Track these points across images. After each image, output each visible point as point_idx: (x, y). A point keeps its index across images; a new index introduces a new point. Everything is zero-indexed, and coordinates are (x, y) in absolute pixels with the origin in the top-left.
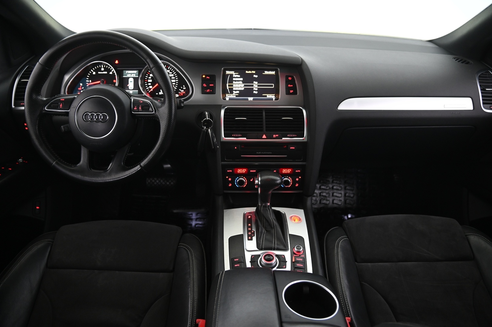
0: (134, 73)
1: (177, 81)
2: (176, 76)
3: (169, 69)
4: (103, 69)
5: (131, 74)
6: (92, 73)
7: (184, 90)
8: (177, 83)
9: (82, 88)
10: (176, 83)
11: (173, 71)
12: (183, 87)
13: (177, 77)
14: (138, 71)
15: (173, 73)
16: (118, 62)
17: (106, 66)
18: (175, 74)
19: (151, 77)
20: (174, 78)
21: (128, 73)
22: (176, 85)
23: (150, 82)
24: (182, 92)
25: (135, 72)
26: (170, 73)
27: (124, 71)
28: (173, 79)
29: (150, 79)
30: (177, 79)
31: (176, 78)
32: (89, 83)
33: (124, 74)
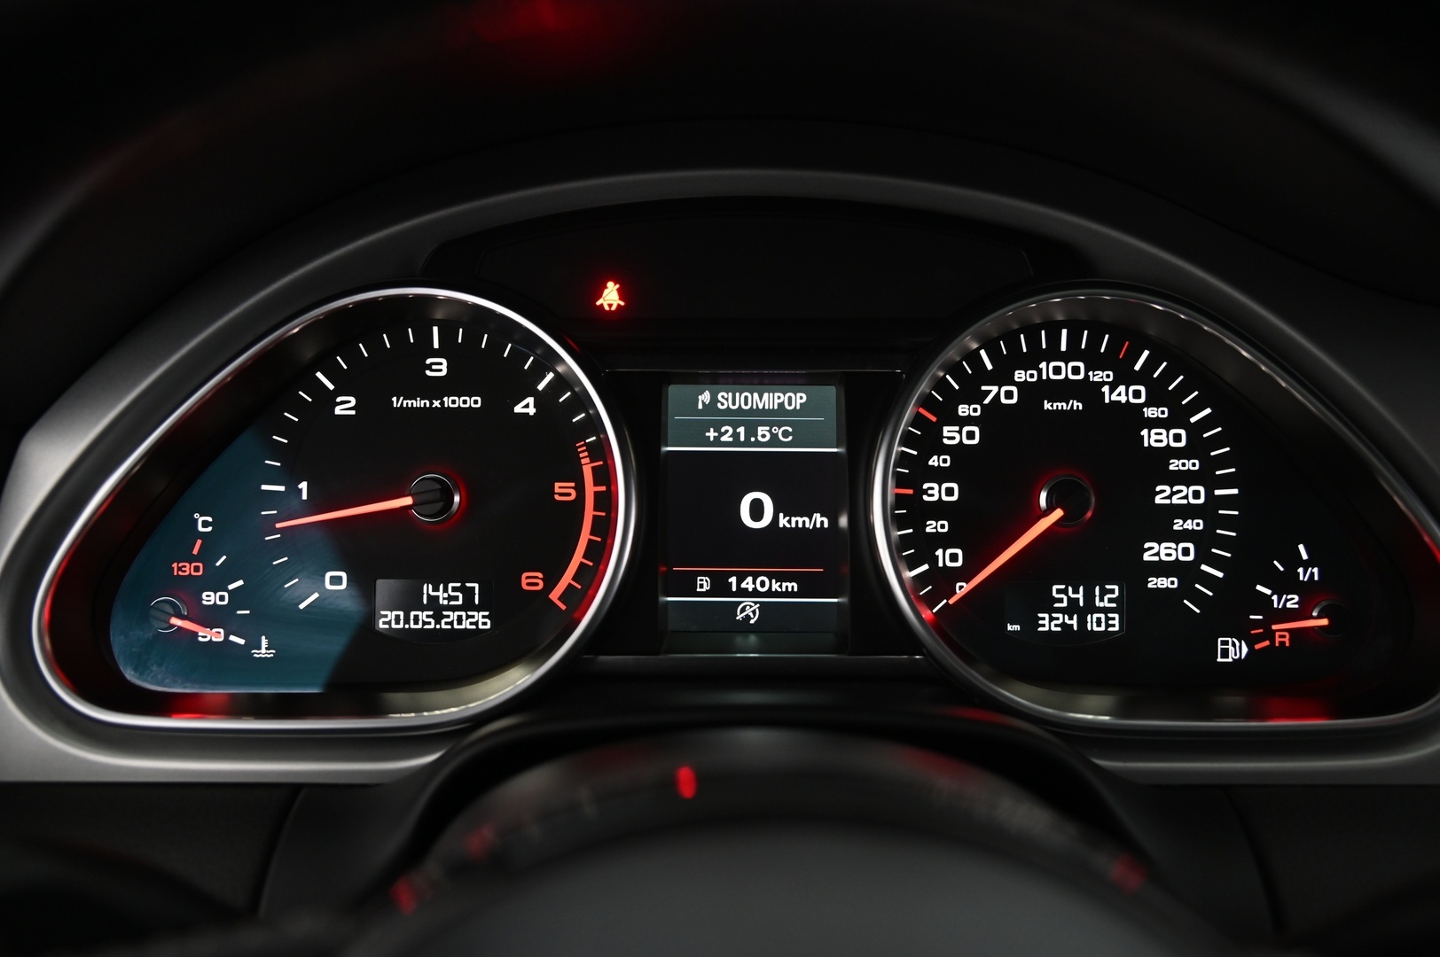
0: (776, 416)
1: (1227, 502)
2: (1216, 442)
3: (1144, 377)
4: (440, 367)
5: (752, 419)
6: (329, 400)
7: (1304, 589)
8: (1227, 523)
9: (207, 556)
10: (1213, 521)
11: (1183, 390)
12: (1293, 561)
13: (1223, 461)
14: (830, 393)
15: (1177, 418)
16: (620, 292)
17: (473, 338)
18: (1206, 424)
19: (958, 451)
20: (1192, 465)
21: (711, 407)
22: (1224, 543)
23: (939, 510)
24: (1287, 615)
25: (798, 399)
26: (1151, 412)
27: (675, 392)
28: (1186, 478)
29: (939, 476)
30: (1226, 482)
31: (1209, 465)
32: (288, 507)
33: (676, 417)
